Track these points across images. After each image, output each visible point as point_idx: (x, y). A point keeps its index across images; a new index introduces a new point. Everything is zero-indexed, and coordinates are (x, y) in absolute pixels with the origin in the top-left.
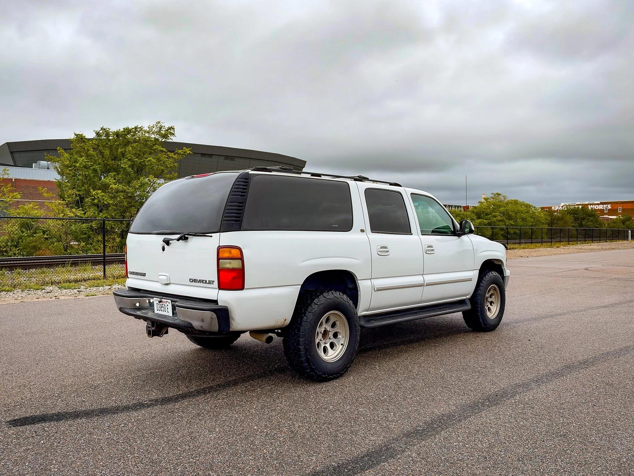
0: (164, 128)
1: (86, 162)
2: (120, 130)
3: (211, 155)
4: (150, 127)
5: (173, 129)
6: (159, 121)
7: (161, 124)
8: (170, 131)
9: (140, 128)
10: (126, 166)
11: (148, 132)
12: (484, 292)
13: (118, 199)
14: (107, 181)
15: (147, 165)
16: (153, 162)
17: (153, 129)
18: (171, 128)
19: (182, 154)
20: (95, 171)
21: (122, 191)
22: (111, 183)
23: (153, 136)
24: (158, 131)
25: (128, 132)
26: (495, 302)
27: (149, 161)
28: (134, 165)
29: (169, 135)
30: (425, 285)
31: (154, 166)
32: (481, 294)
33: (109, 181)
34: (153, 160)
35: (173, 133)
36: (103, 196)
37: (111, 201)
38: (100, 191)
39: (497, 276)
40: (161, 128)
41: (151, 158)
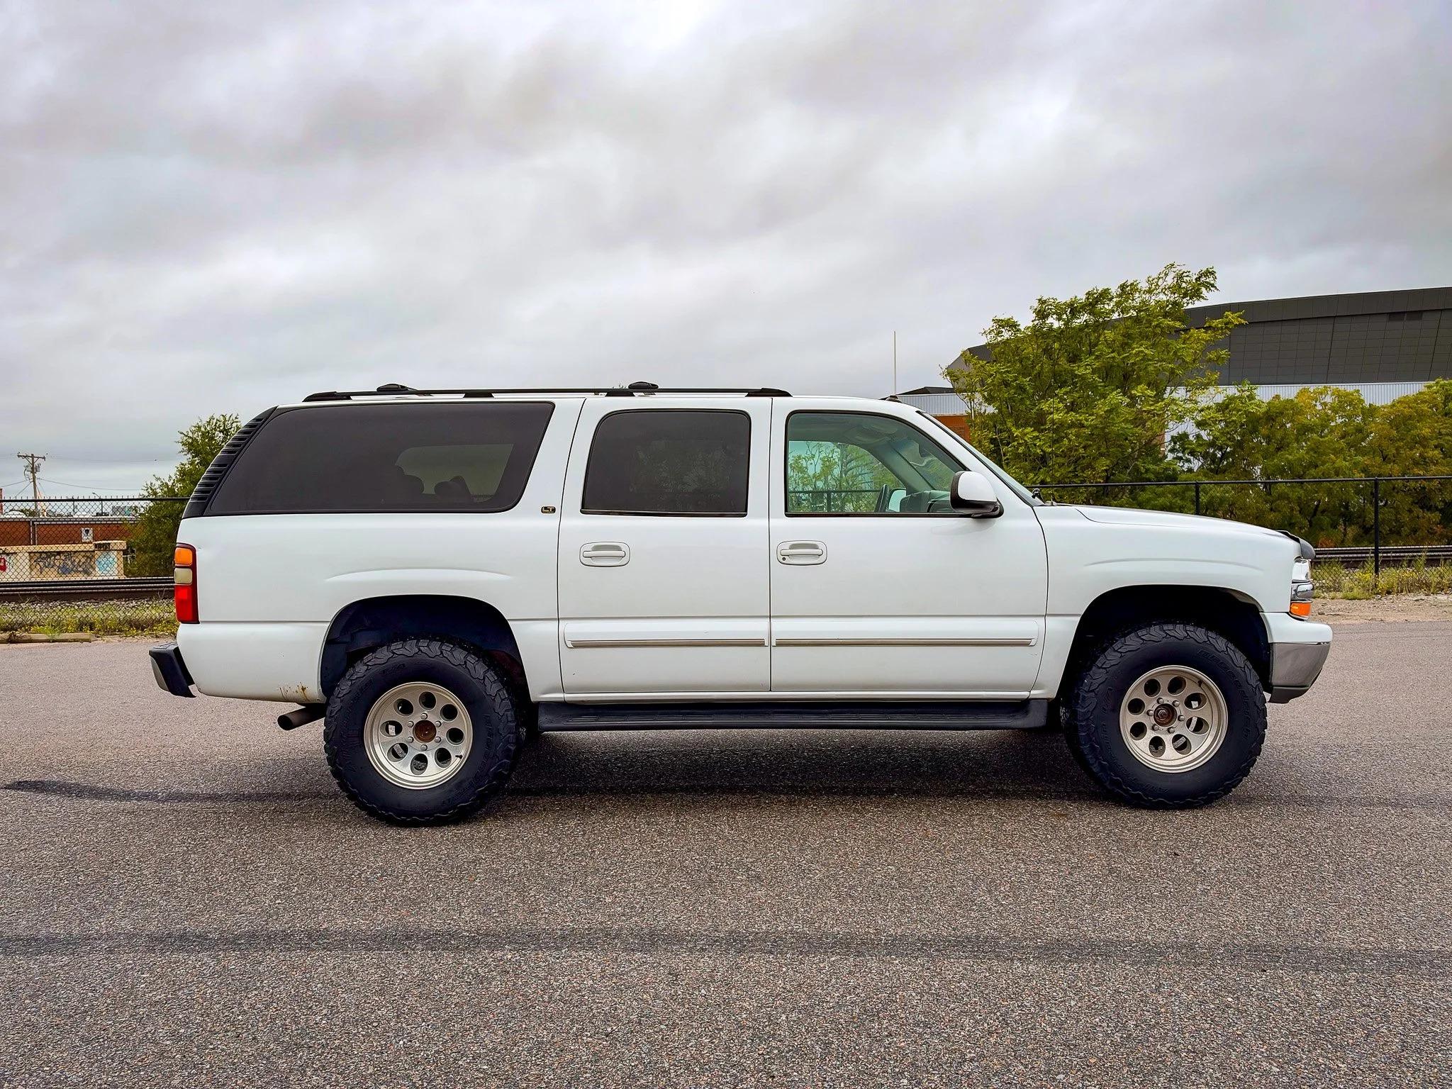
0: (1187, 276)
1: (1005, 372)
2: (1076, 297)
3: (1417, 314)
4: (1150, 279)
5: (1213, 273)
6: (1172, 263)
7: (1179, 268)
8: (1206, 280)
9: (1132, 284)
10: (1088, 371)
11: (1150, 291)
12: (1105, 684)
13: (1066, 441)
14: (1045, 407)
15: (1133, 364)
16: (1146, 354)
17: (1159, 284)
18: (1209, 273)
19: (1222, 328)
20: (1021, 388)
21: (1072, 425)
22: (1055, 409)
23: (1163, 297)
24: (1174, 286)
25: (1095, 300)
26: (1209, 722)
27: (1137, 354)
28: (1112, 366)
29: (1203, 289)
30: (774, 644)
31: (1149, 365)
32: (1092, 688)
33: (1050, 407)
34: (1147, 351)
35: (1212, 282)
36: (1037, 437)
37: (1050, 447)
38: (1029, 429)
39: (1192, 639)
40: (1180, 277)
41: (1141, 348)
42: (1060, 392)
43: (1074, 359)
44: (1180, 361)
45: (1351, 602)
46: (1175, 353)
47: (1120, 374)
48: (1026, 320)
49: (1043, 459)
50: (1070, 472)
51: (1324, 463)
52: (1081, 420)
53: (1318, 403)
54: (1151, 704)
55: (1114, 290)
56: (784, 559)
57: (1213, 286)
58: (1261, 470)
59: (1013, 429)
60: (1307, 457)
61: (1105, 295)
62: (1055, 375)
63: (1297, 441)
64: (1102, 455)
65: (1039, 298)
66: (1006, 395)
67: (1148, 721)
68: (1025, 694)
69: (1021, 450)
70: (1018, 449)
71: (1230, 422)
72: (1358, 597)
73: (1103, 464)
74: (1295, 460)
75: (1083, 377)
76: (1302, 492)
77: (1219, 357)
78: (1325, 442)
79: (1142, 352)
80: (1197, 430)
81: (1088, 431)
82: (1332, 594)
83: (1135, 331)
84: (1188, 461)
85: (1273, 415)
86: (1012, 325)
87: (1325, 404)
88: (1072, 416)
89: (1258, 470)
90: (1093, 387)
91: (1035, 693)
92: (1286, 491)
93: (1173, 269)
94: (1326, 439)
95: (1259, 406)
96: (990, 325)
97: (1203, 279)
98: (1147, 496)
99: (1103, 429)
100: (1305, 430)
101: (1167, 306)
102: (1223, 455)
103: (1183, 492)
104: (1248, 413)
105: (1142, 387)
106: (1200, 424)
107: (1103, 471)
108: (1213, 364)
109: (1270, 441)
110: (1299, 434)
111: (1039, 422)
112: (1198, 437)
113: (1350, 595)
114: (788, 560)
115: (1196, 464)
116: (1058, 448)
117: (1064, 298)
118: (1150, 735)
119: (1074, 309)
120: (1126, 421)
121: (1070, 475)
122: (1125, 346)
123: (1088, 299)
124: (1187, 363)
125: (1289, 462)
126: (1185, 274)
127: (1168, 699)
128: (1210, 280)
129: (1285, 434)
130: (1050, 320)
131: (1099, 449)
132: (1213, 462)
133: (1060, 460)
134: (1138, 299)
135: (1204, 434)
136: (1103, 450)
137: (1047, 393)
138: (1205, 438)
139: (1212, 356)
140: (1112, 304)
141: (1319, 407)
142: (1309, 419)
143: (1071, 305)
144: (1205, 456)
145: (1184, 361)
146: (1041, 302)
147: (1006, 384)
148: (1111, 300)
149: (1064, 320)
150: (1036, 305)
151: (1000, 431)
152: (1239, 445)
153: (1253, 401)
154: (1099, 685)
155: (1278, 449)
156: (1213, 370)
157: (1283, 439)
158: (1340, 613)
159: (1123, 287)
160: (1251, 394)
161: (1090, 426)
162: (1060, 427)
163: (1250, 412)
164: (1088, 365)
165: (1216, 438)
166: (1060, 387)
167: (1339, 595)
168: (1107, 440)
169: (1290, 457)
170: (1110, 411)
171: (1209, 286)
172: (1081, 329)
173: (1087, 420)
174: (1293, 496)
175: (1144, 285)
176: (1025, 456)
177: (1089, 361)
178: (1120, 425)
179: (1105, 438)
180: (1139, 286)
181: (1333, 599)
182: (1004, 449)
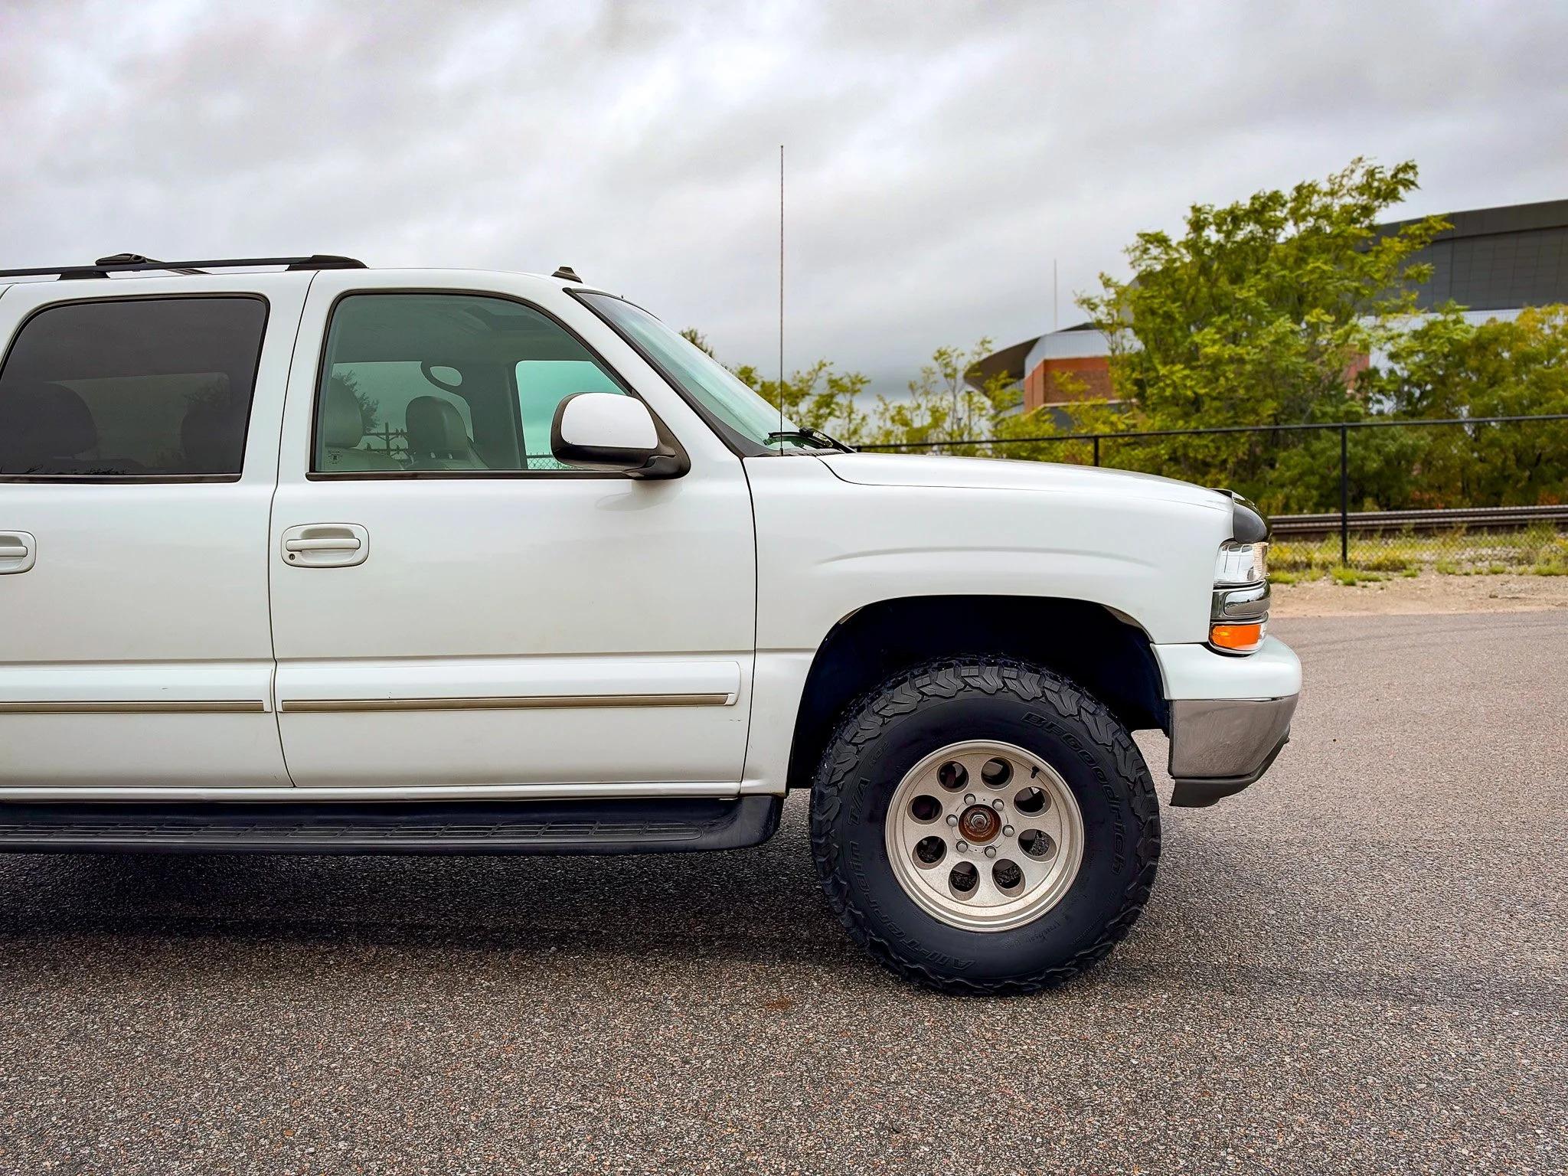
0: (1380, 172)
2: (1238, 202)
4: (1333, 178)
5: (1413, 167)
6: (1360, 156)
7: (1370, 162)
8: (1402, 179)
9: (1310, 185)
10: (1251, 294)
11: (1332, 193)
12: (855, 771)
13: (1222, 380)
14: (1197, 339)
15: (1310, 283)
16: (1324, 271)
17: (1344, 182)
18: (1408, 167)
19: (1420, 235)
20: (1169, 317)
21: (1231, 360)
22: (1208, 341)
23: (1348, 200)
24: (1363, 185)
25: (1262, 209)
26: (1057, 840)
27: (1312, 271)
28: (1283, 287)
29: (1401, 188)
30: (280, 708)
31: (1329, 284)
32: (835, 779)
33: (1203, 339)
34: (1325, 268)
35: (1412, 179)
36: (1187, 377)
37: (1205, 387)
38: (1179, 367)
39: (1011, 694)
40: (1371, 174)
41: (1318, 263)
42: (1218, 320)
43: (1237, 278)
44: (1367, 278)
45: (1545, 579)
46: (1361, 269)
47: (1293, 297)
48: (1178, 233)
49: (1196, 402)
50: (1230, 418)
51: (1548, 400)
52: (1240, 355)
53: (1546, 326)
54: (954, 804)
55: (1288, 193)
56: (292, 557)
57: (1413, 183)
58: (1469, 411)
59: (1159, 367)
60: (1527, 393)
61: (1275, 199)
62: (1215, 300)
63: (1516, 373)
64: (1268, 396)
65: (1192, 204)
66: (1151, 326)
67: (950, 835)
68: (732, 787)
69: (1168, 392)
70: (1164, 391)
71: (1430, 353)
72: (1557, 571)
73: (1269, 407)
74: (1511, 398)
75: (1245, 302)
76: (1519, 437)
77: (1420, 274)
78: (1551, 374)
79: (1318, 267)
80: (1390, 364)
81: (1249, 367)
82: (1521, 568)
83: (1313, 242)
84: (1379, 402)
85: (1483, 344)
86: (1161, 240)
87: (1555, 327)
88: (1230, 350)
89: (1465, 411)
90: (1257, 313)
91: (749, 785)
92: (1498, 435)
93: (1361, 164)
94: (1553, 370)
95: (1467, 332)
96: (1134, 241)
97: (1401, 175)
98: (1322, 446)
99: (1269, 363)
100: (1526, 360)
101: (1354, 211)
102: (1422, 393)
103: (1367, 440)
104: (1450, 341)
105: (1317, 311)
106: (1393, 356)
107: (1269, 416)
108: (1411, 283)
109: (1480, 375)
110: (1518, 366)
111: (1191, 357)
112: (1392, 372)
113: (1545, 568)
114: (299, 559)
115: (1389, 406)
116: (1214, 389)
117: (1223, 204)
118: (952, 859)
119: (1234, 218)
120: (1299, 354)
121: (1230, 421)
122: (1300, 261)
123: (1253, 204)
124: (1376, 280)
125: (1502, 400)
126: (1377, 170)
127: (985, 796)
128: (1410, 176)
129: (1500, 366)
130: (1206, 233)
131: (1264, 389)
132: (1410, 403)
133: (1217, 404)
134: (1317, 202)
135: (1397, 367)
136: (1270, 390)
137: (1202, 323)
138: (1399, 373)
139: (1411, 271)
140: (1285, 211)
141: (1547, 331)
142: (1534, 345)
143: (1231, 212)
144: (1399, 394)
145: (1372, 278)
146: (1196, 210)
147: (1153, 313)
148: (1283, 205)
149: (1224, 232)
150: (1190, 215)
151: (1147, 370)
152: (1442, 381)
153: (1458, 326)
154: (846, 774)
155: (1492, 385)
156: (1410, 289)
157: (1496, 372)
158: (1522, 595)
159: (1299, 189)
160: (1458, 318)
161: (1253, 360)
162: (1216, 363)
163: (1454, 340)
164: (1252, 286)
165: (1412, 374)
166: (1220, 314)
167: (1532, 569)
168: (1272, 378)
169: (1505, 394)
170: (1277, 342)
171: (1408, 184)
172: (1246, 242)
173: (1248, 354)
174: (1507, 442)
175: (1325, 187)
176: (1175, 400)
177: (1253, 281)
178: (1291, 360)
179: (1272, 375)
180: (1317, 188)
181: (1520, 574)
182: (1149, 391)
